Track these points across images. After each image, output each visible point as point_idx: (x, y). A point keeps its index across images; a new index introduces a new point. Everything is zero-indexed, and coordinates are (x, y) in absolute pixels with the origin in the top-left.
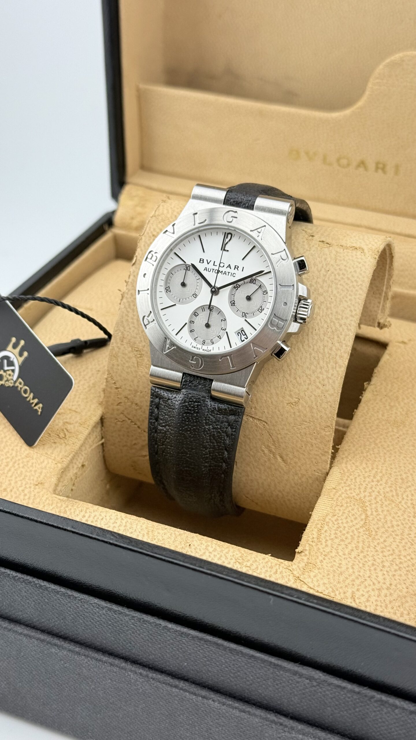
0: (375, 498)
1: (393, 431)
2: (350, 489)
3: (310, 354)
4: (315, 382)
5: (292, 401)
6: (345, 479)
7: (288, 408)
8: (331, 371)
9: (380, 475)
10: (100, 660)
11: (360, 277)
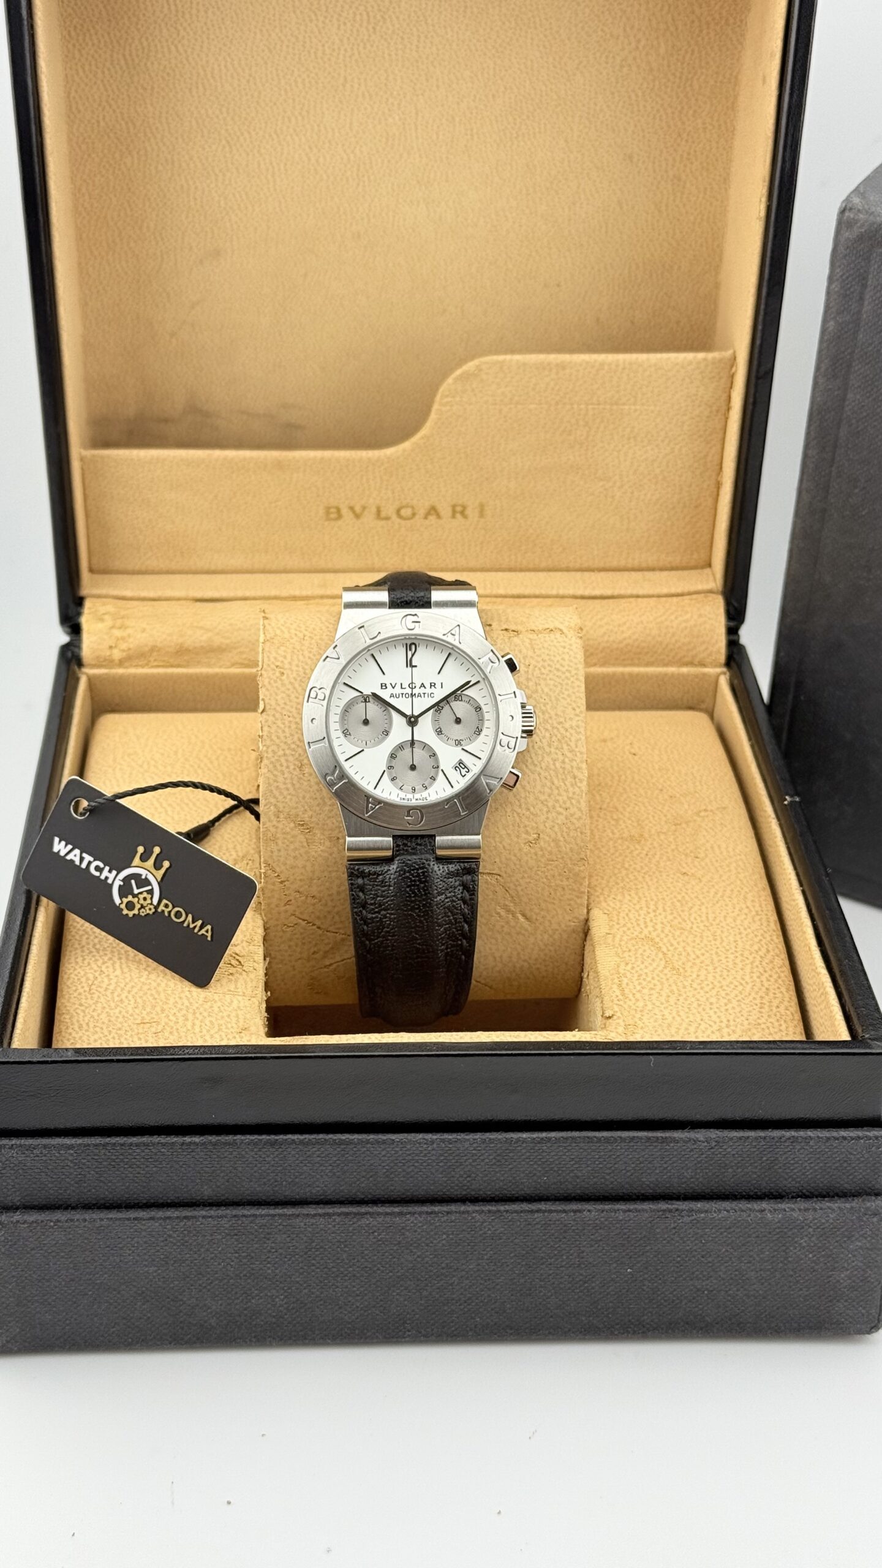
0: (663, 931)
1: (636, 849)
2: (629, 929)
3: (539, 774)
4: (554, 807)
5: (531, 838)
6: (615, 919)
7: (526, 848)
8: (571, 789)
9: (653, 903)
10: (431, 1213)
11: (571, 664)
